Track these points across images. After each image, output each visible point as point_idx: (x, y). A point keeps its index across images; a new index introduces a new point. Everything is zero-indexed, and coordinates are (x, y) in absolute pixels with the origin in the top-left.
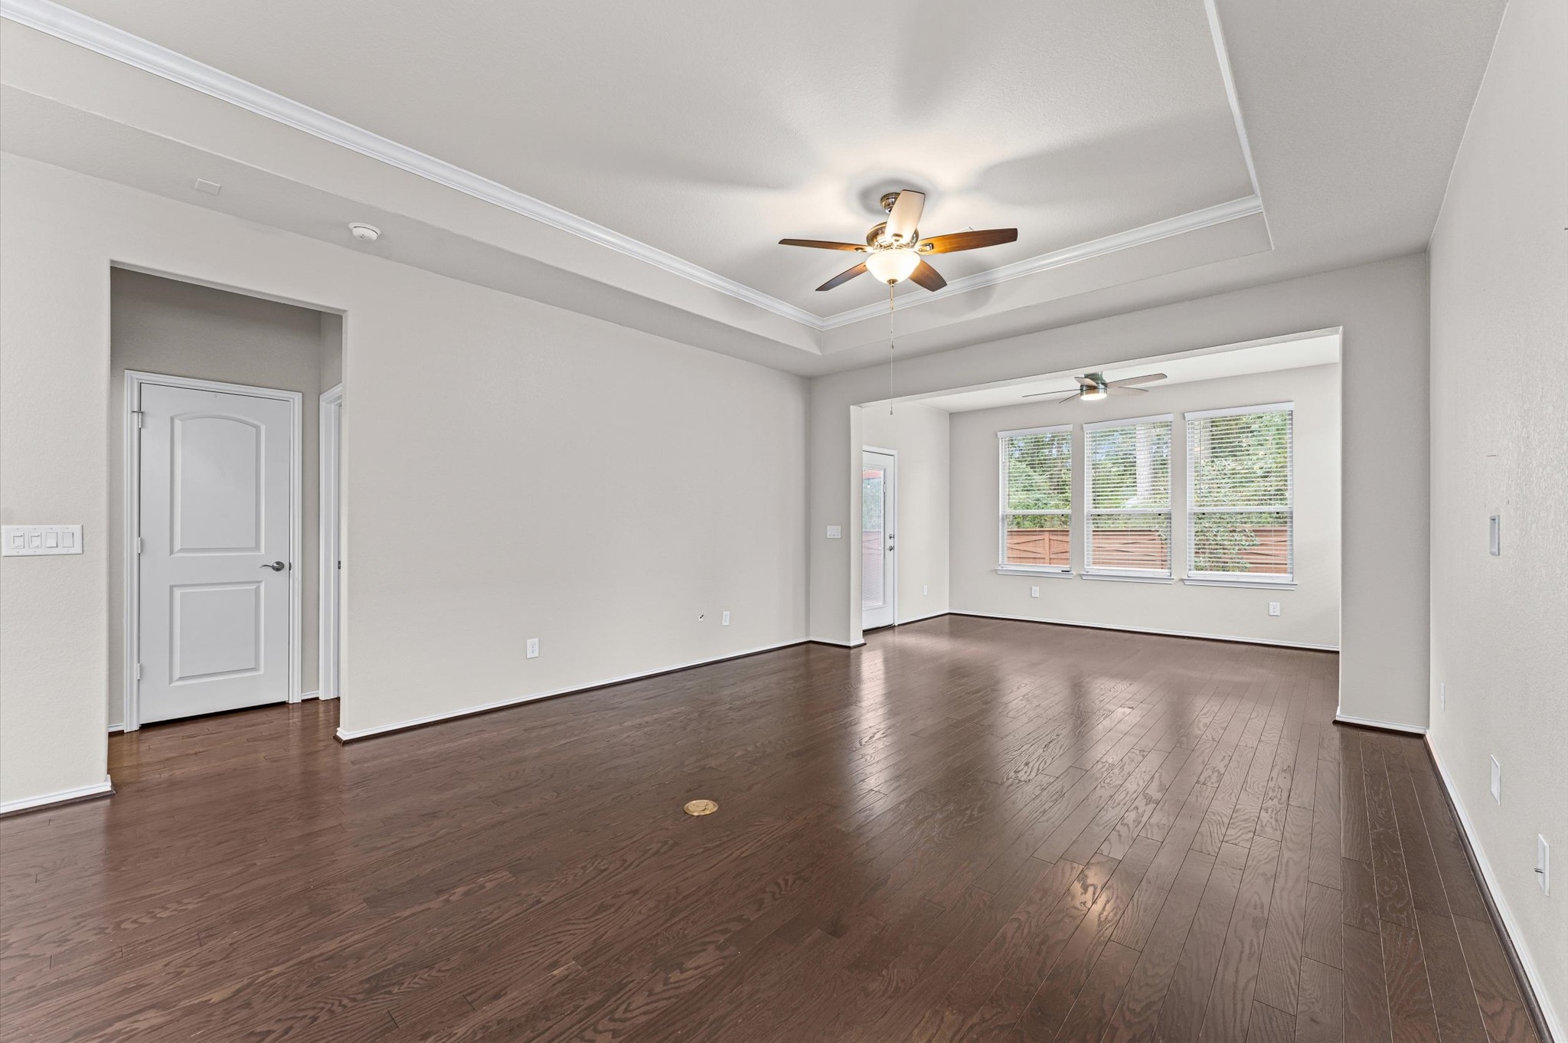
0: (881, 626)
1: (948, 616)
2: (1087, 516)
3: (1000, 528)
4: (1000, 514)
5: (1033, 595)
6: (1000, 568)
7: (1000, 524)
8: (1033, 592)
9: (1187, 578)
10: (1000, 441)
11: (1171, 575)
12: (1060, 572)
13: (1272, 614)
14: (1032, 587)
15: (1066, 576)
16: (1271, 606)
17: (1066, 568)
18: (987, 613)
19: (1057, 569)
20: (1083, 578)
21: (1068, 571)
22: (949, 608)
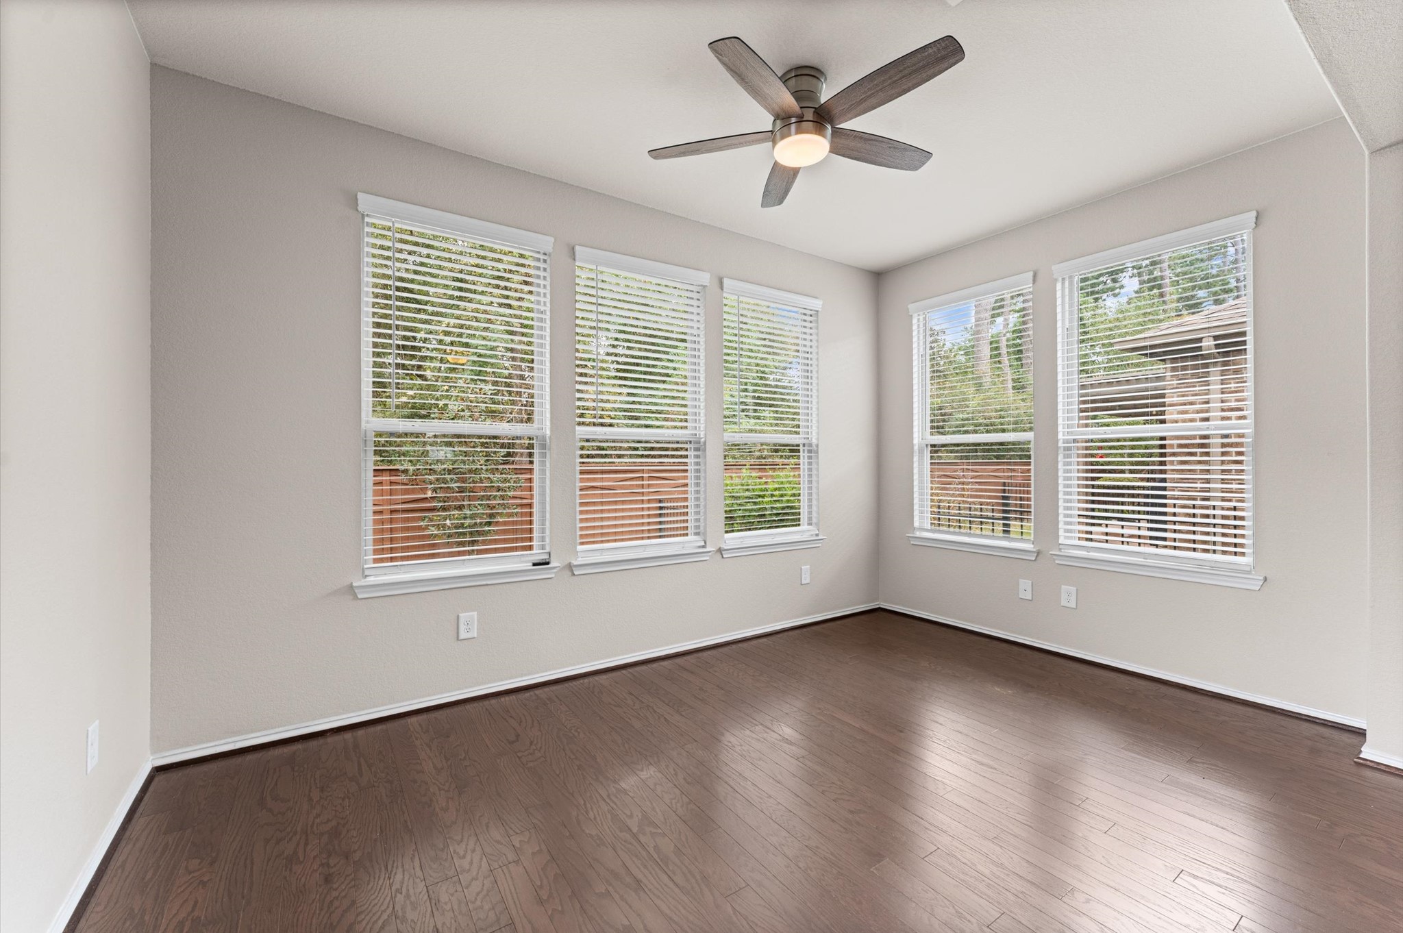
3: (362, 467)
5: (464, 635)
6: (364, 581)
7: (362, 457)
8: (462, 627)
9: (725, 546)
11: (704, 546)
12: (529, 566)
13: (803, 582)
14: (460, 615)
15: (542, 573)
16: (803, 571)
17: (537, 554)
18: (321, 721)
19: (518, 562)
20: (576, 573)
21: (548, 563)
22: (154, 752)
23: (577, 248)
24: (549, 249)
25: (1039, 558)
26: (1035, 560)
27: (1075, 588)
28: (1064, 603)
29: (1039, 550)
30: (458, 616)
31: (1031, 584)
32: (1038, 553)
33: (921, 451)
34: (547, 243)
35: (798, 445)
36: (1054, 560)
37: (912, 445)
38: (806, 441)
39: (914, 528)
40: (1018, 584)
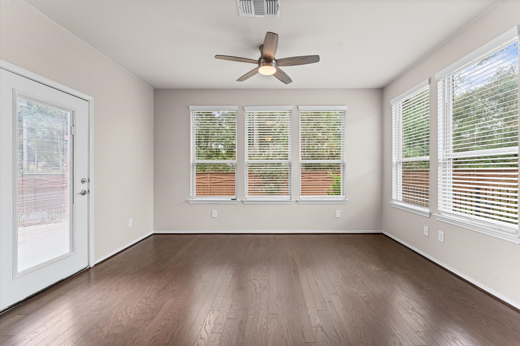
0: (64, 277)
1: (152, 236)
2: (246, 164)
3: (191, 172)
4: (191, 162)
5: (213, 216)
6: (191, 199)
7: (191, 169)
8: (213, 214)
9: (299, 200)
10: (191, 113)
11: (291, 199)
12: (230, 200)
13: (337, 217)
14: (213, 211)
15: (234, 202)
16: (336, 212)
17: (234, 197)
18: (182, 231)
19: (228, 198)
20: (244, 203)
21: (235, 199)
22: (154, 230)
23: (245, 107)
24: (237, 109)
25: (431, 217)
26: (429, 217)
27: (443, 233)
28: (439, 240)
29: (431, 213)
30: (212, 211)
31: (428, 228)
32: (430, 214)
33: (397, 165)
34: (236, 108)
35: (340, 164)
36: (436, 218)
37: (392, 163)
38: (342, 162)
39: (392, 199)
40: (423, 228)
